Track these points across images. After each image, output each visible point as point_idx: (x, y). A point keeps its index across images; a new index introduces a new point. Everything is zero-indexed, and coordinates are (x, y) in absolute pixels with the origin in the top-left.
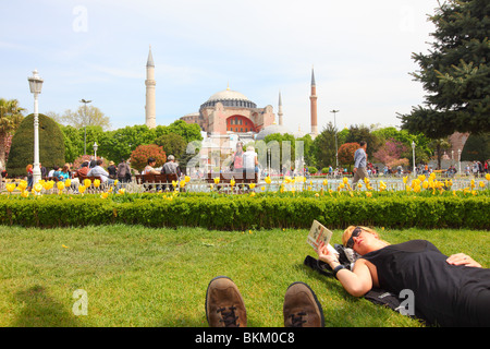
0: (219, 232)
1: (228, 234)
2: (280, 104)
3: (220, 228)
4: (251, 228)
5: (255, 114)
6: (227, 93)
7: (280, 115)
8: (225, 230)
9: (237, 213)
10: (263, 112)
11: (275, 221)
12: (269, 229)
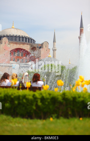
0: (22, 120)
1: (30, 121)
2: (54, 41)
3: (23, 116)
4: (52, 117)
5: (33, 49)
6: (12, 30)
7: (54, 50)
8: (27, 118)
9: (40, 104)
10: (41, 46)
11: (73, 111)
12: (68, 118)
